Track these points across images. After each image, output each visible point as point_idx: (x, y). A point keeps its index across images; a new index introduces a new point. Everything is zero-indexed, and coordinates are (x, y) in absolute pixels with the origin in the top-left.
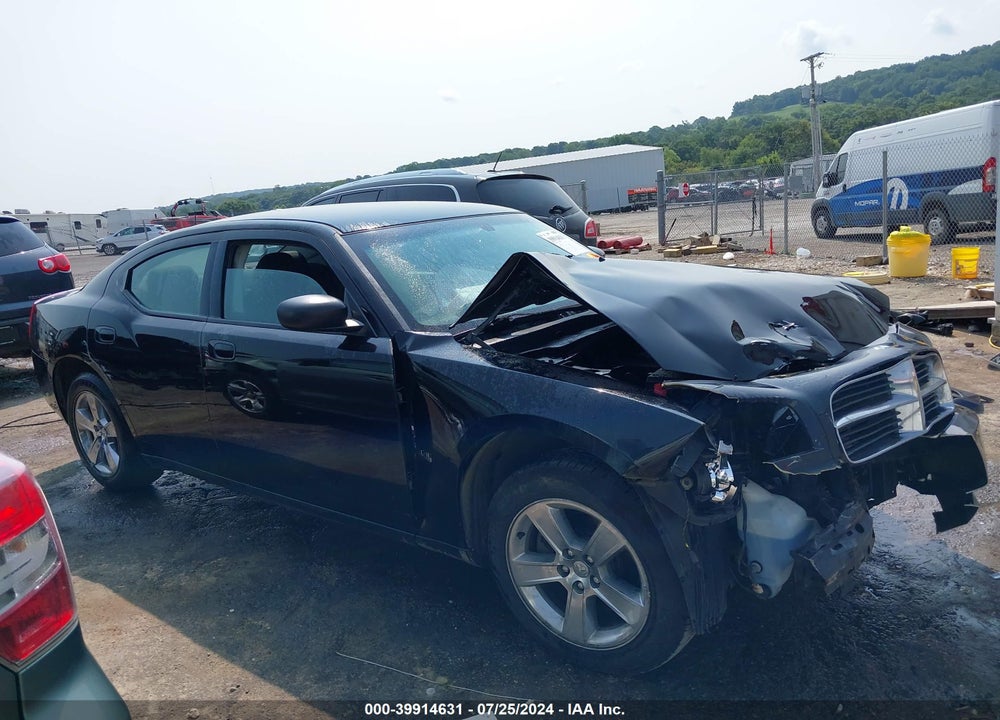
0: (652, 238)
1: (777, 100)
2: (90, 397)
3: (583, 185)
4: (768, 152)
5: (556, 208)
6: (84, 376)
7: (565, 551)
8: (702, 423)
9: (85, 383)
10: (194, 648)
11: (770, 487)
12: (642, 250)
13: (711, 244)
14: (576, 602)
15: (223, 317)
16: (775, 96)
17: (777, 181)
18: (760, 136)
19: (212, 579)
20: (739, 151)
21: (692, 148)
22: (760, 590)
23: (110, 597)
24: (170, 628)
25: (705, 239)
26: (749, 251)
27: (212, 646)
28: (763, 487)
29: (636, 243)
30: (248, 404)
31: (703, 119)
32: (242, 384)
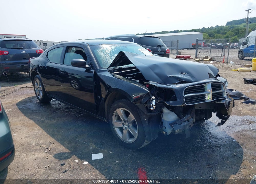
0: (193, 56)
1: (239, 22)
2: (38, 81)
3: (178, 42)
4: (234, 36)
5: (158, 45)
6: (37, 76)
7: (124, 120)
8: (149, 91)
9: (37, 77)
10: (46, 134)
11: (171, 110)
12: (190, 59)
13: (208, 59)
14: (125, 132)
15: (64, 63)
16: (239, 20)
17: (235, 44)
18: (233, 31)
19: (55, 122)
20: (226, 35)
21: (213, 34)
22: (164, 133)
23: (33, 123)
24: (42, 130)
25: (207, 57)
26: (218, 61)
27: (50, 134)
28: (169, 109)
29: (189, 57)
30: (75, 86)
31: (217, 26)
32: (73, 81)
